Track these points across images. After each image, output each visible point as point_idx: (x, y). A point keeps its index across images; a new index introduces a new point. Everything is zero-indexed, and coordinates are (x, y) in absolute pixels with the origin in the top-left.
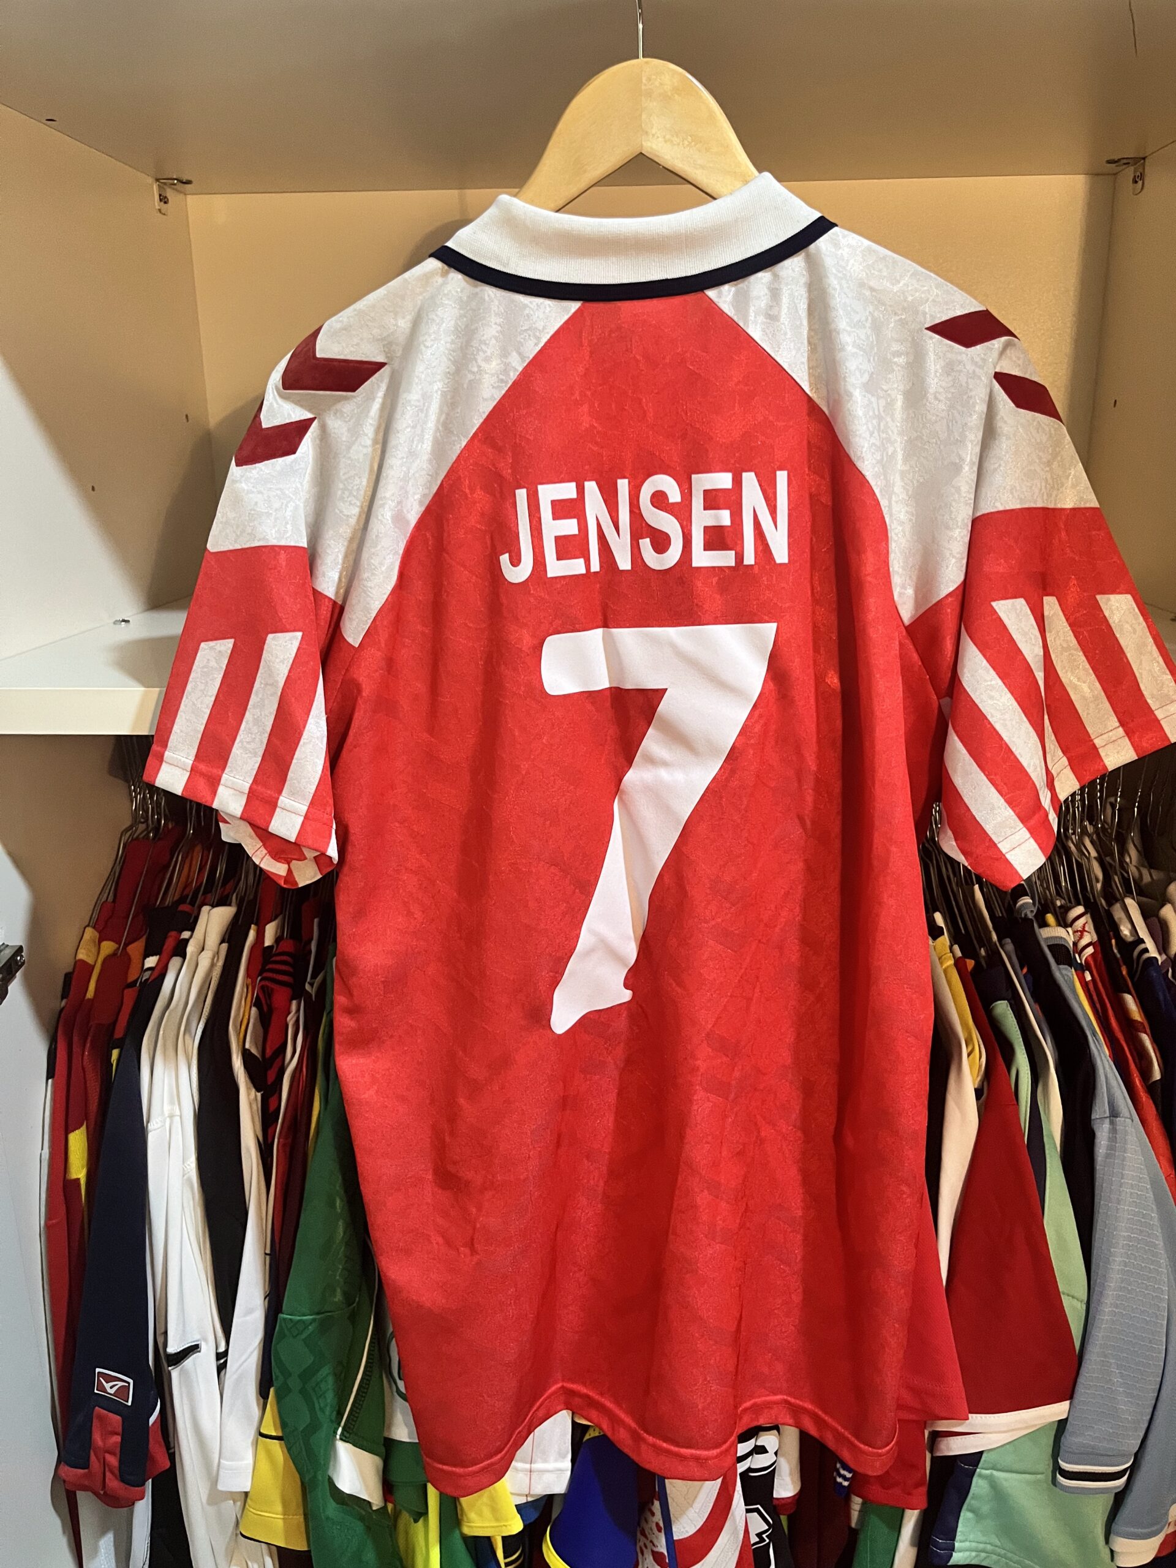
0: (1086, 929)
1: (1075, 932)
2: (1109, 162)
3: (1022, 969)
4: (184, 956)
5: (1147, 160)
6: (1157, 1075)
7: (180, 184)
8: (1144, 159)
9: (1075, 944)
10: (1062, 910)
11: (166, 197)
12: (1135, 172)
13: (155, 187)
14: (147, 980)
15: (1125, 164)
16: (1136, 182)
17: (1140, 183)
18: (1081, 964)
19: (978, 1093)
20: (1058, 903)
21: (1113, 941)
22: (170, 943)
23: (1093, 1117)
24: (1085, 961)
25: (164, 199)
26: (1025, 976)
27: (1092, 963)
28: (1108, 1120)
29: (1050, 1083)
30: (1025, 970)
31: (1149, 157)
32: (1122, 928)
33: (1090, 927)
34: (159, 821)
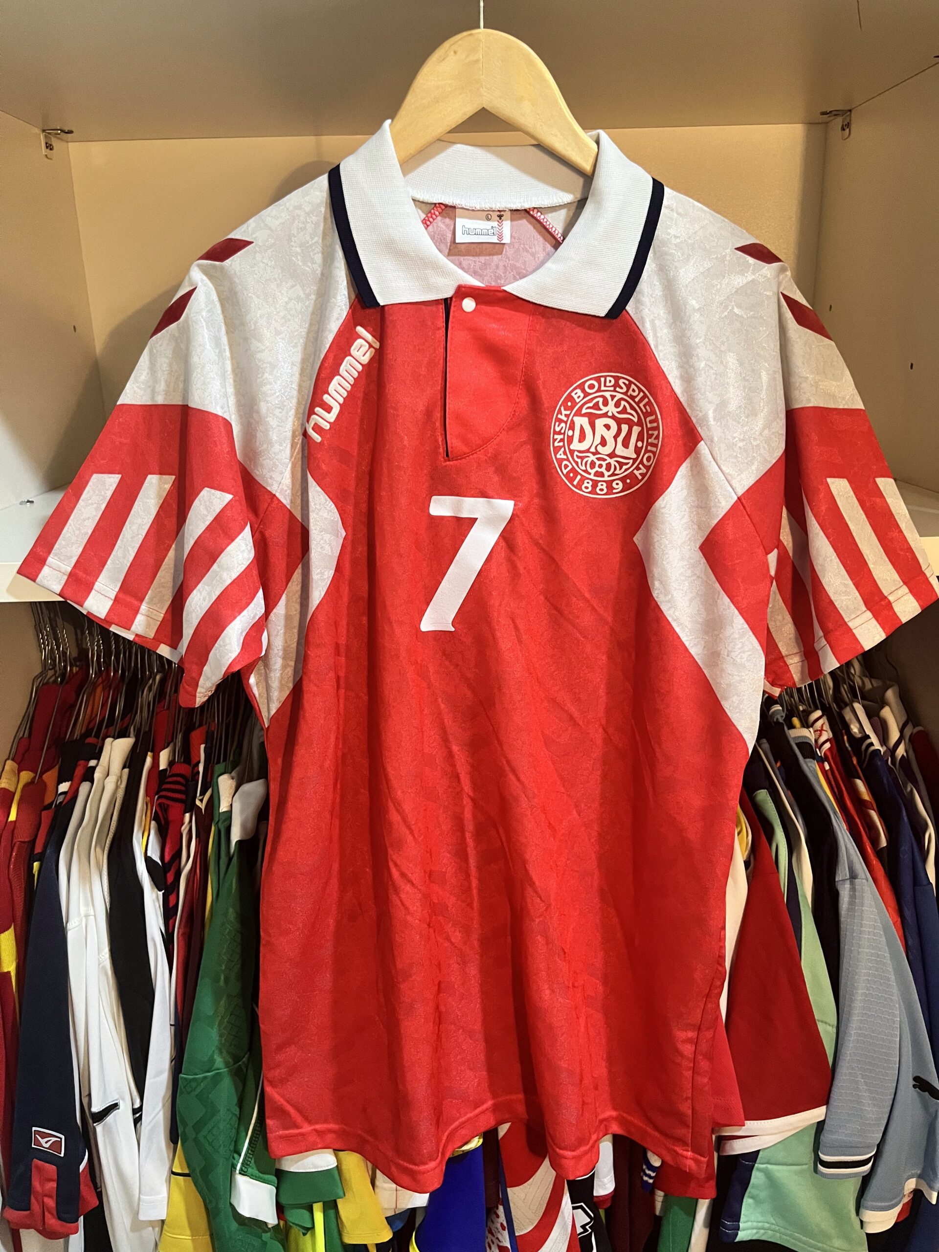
0: (824, 728)
1: (815, 731)
2: (823, 113)
3: (776, 763)
4: (92, 782)
5: (853, 112)
6: (884, 843)
7: (63, 134)
8: (850, 111)
9: (816, 741)
10: (805, 714)
11: (51, 145)
12: (843, 121)
13: (42, 136)
14: (61, 803)
15: (835, 115)
16: (843, 129)
17: (847, 130)
18: (821, 756)
19: (747, 864)
20: (801, 708)
21: (845, 737)
22: (79, 771)
23: (837, 880)
24: (825, 753)
25: (49, 147)
26: (779, 769)
27: (829, 754)
28: (848, 882)
29: (803, 853)
30: (779, 764)
31: (854, 110)
32: (852, 726)
33: (827, 727)
34: (65, 667)
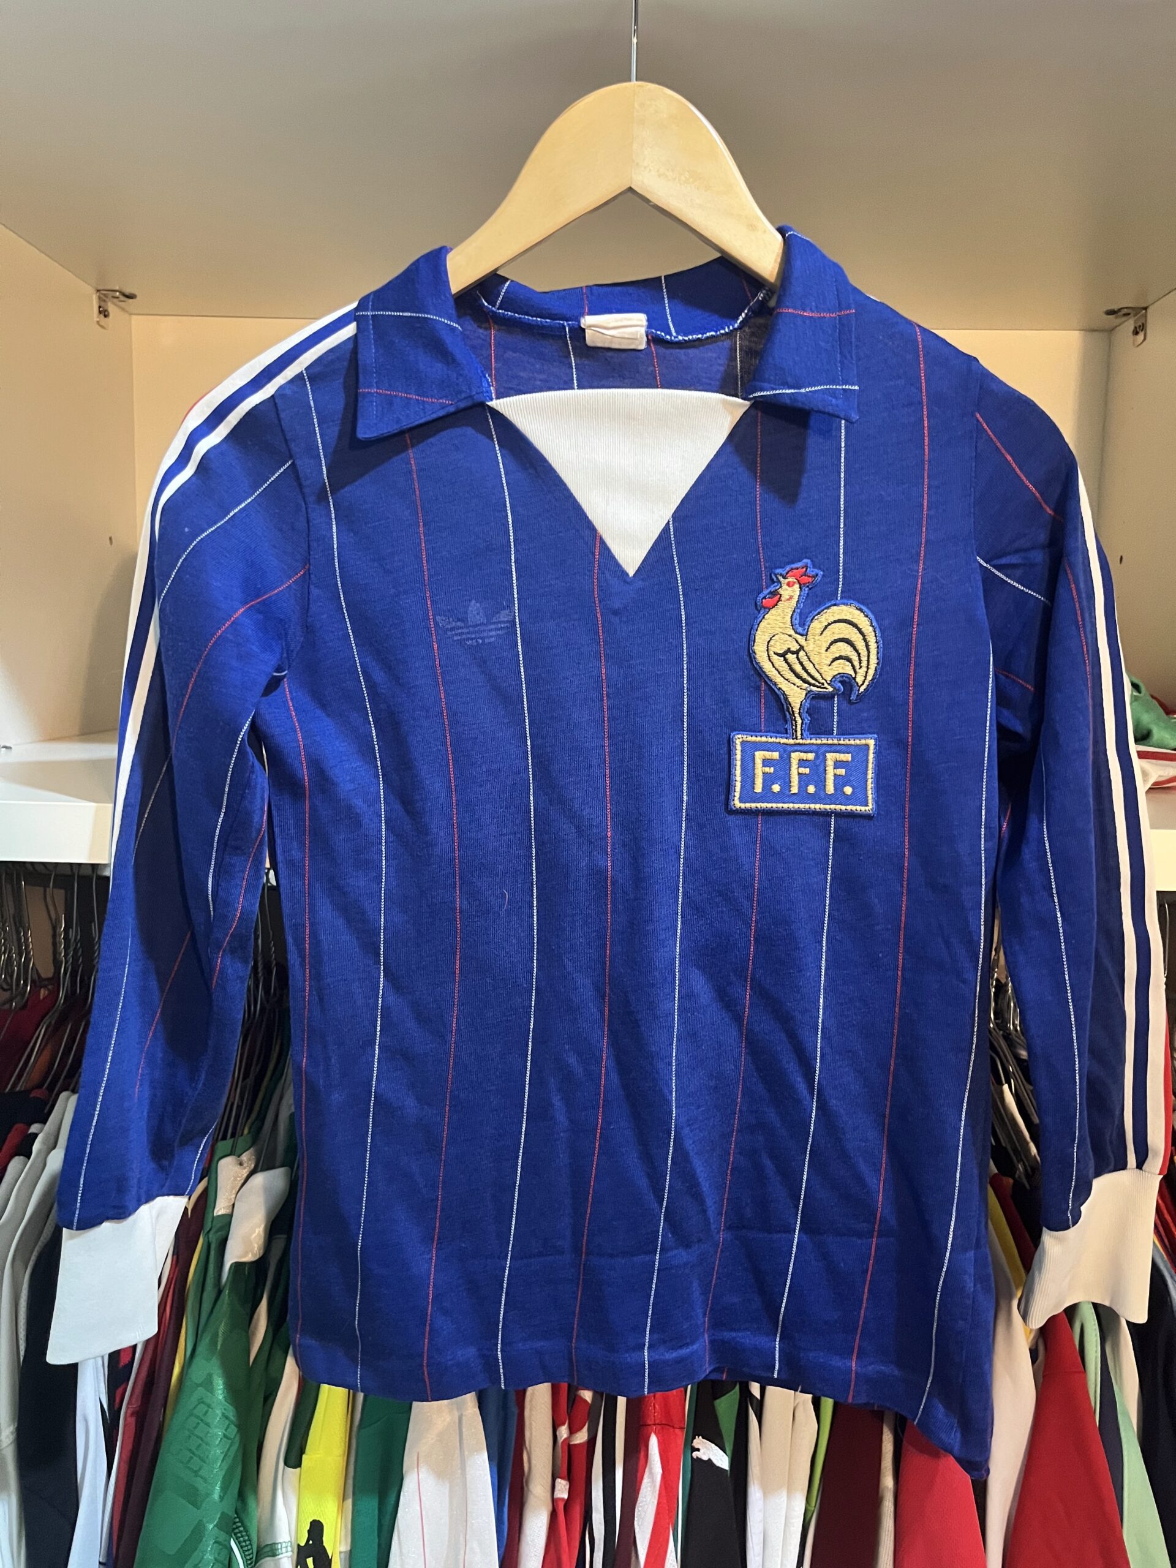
2: (1108, 313)
4: (28, 1156)
5: (1149, 311)
7: (122, 298)
8: (1146, 309)
11: (106, 311)
12: (1135, 322)
13: (95, 298)
15: (1125, 314)
16: (1136, 333)
17: (1141, 335)
19: (1034, 1354)
22: (13, 1139)
25: (104, 313)
31: (1150, 307)
